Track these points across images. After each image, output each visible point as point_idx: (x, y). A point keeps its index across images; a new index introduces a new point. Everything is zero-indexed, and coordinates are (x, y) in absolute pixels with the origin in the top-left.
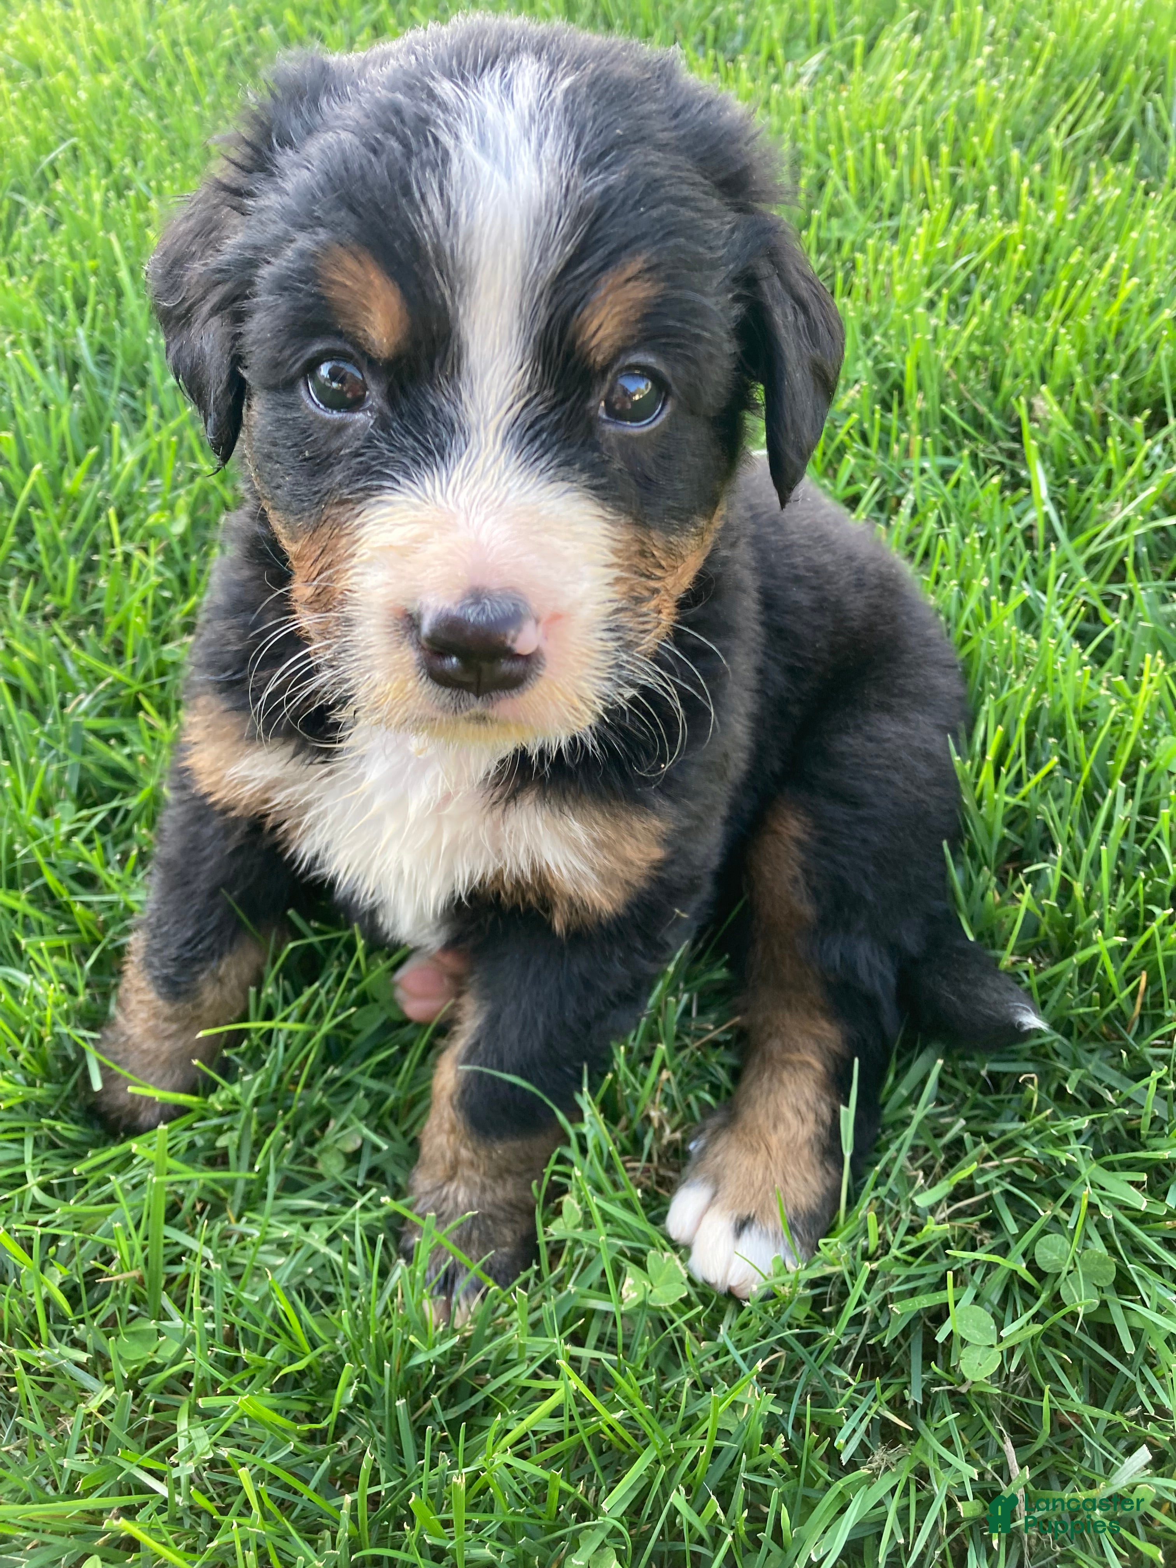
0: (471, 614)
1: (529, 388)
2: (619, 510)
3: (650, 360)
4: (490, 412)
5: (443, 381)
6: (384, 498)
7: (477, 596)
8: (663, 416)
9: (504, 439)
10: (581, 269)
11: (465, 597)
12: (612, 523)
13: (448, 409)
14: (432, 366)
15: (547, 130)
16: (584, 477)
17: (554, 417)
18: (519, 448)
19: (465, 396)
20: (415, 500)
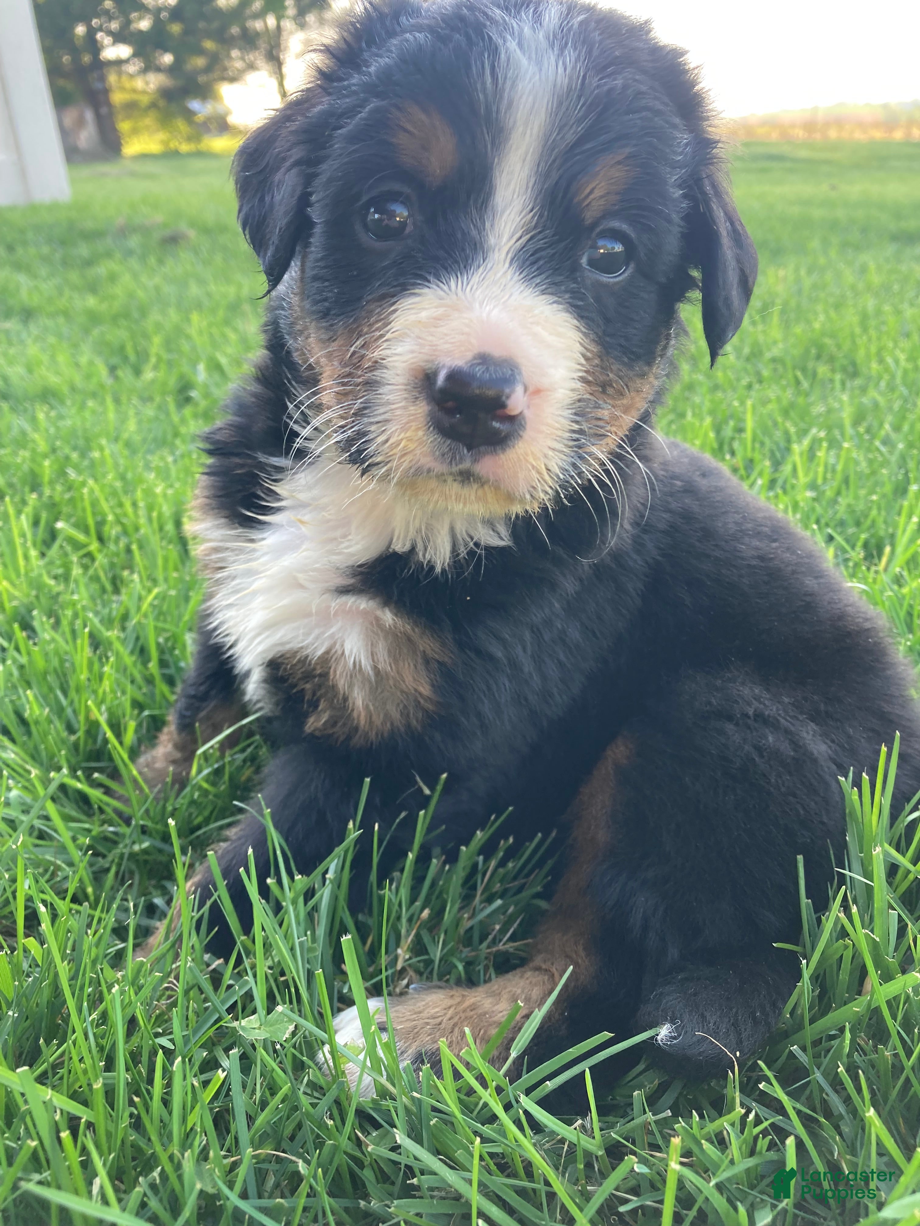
0: (479, 371)
1: (535, 227)
2: (589, 327)
3: (625, 227)
4: (504, 240)
5: (474, 212)
6: (417, 291)
7: (484, 359)
8: (626, 275)
9: (512, 260)
10: (588, 146)
11: (475, 358)
12: (584, 334)
13: (474, 232)
14: (469, 197)
15: (566, 44)
16: (567, 296)
17: (550, 251)
18: (521, 268)
19: (488, 225)
20: (442, 293)
